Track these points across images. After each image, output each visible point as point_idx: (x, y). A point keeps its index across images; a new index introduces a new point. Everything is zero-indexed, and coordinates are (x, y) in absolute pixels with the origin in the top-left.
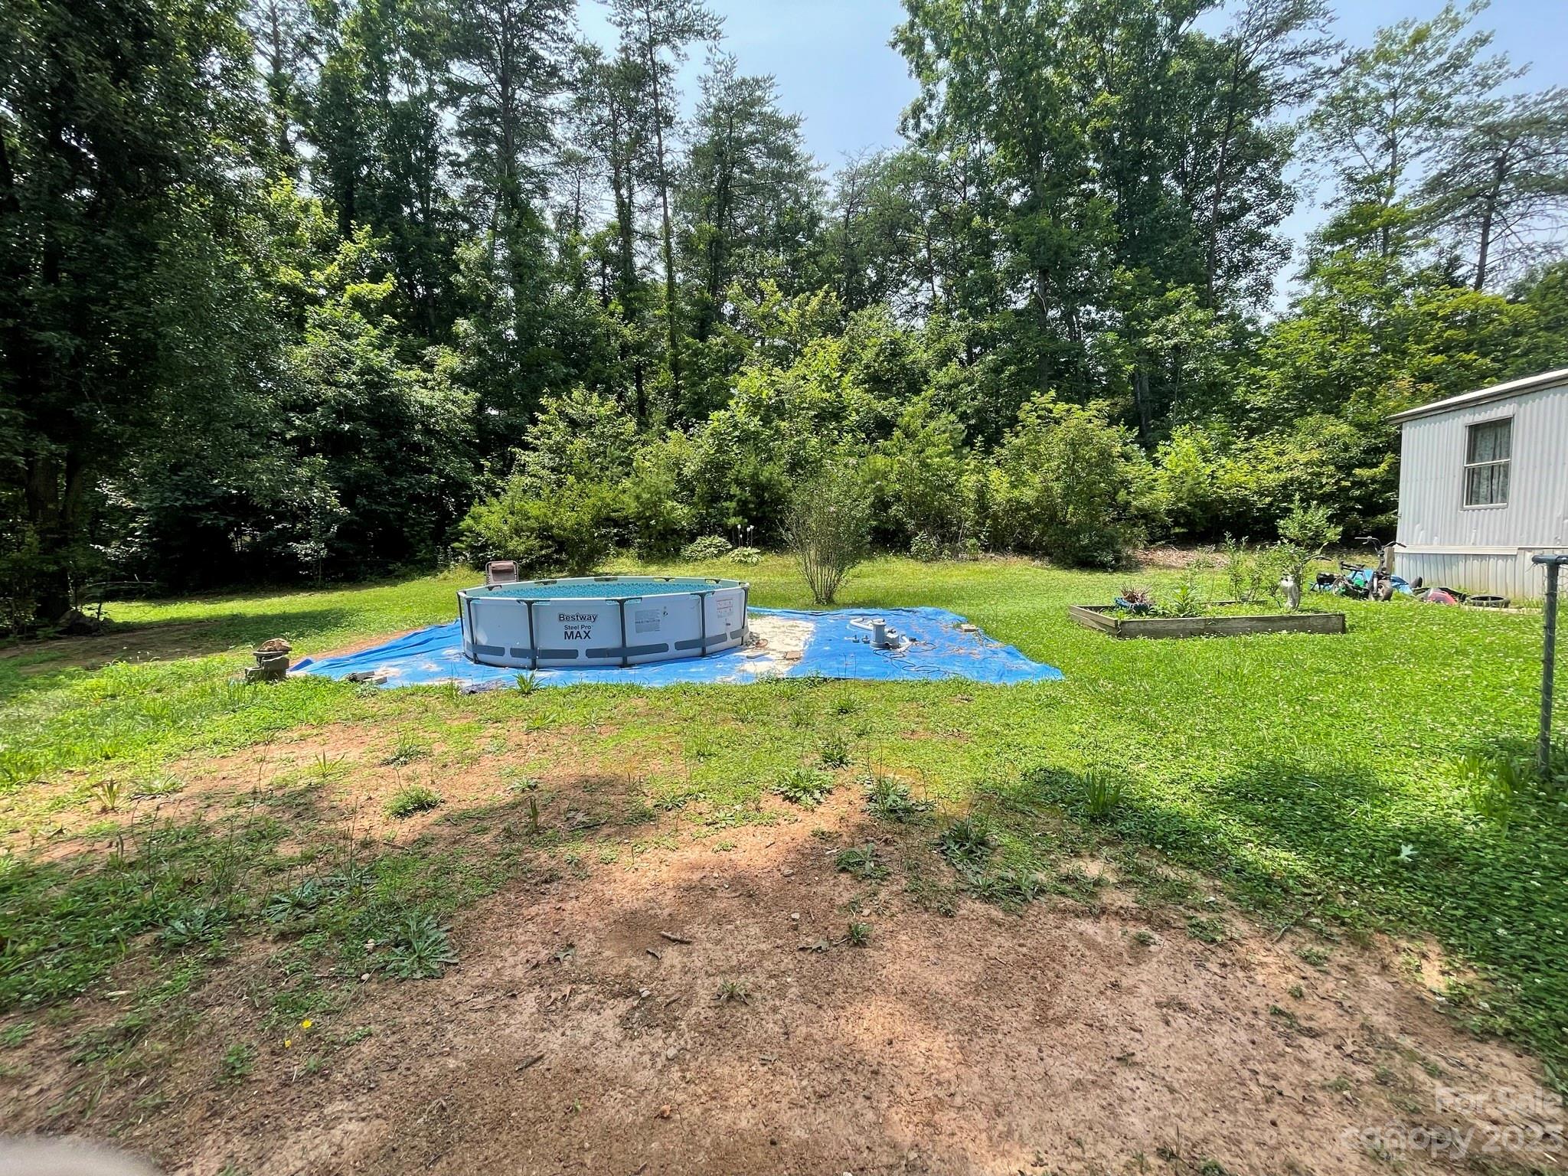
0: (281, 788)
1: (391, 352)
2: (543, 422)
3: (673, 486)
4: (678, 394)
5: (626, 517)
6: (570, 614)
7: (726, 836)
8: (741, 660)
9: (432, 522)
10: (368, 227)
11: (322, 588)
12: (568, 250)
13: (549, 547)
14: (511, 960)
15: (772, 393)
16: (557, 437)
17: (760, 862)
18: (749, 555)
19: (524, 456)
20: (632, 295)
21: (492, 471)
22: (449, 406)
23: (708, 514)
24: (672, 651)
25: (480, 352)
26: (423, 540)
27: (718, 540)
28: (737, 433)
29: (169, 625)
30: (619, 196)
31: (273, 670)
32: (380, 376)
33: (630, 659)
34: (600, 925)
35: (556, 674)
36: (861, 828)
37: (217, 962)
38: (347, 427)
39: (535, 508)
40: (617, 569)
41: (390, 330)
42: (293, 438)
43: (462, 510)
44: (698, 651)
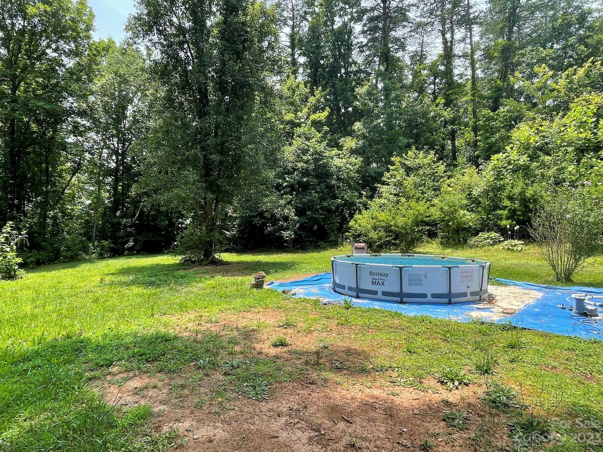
0: (245, 328)
1: (325, 143)
2: (393, 170)
3: (465, 202)
4: (476, 145)
5: (434, 221)
6: (375, 272)
7: (397, 389)
8: (472, 310)
9: (338, 222)
10: (320, 88)
11: (291, 252)
12: (416, 74)
13: (391, 236)
14: (284, 405)
15: (537, 138)
16: (398, 178)
17: (406, 405)
18: (515, 245)
19: (383, 189)
20: (450, 92)
21: (366, 197)
22: (348, 166)
23: (488, 218)
24: (429, 298)
25: (364, 137)
26: (333, 231)
27: (493, 234)
28: (511, 167)
29: (239, 263)
30: (444, 39)
31: (259, 285)
32: (320, 155)
33: (405, 299)
34: (321, 405)
35: (366, 301)
36: (469, 405)
37: (207, 375)
38: (305, 180)
39: (383, 216)
40: (427, 250)
41: (326, 133)
42: (286, 186)
43: (351, 216)
44: (447, 300)
